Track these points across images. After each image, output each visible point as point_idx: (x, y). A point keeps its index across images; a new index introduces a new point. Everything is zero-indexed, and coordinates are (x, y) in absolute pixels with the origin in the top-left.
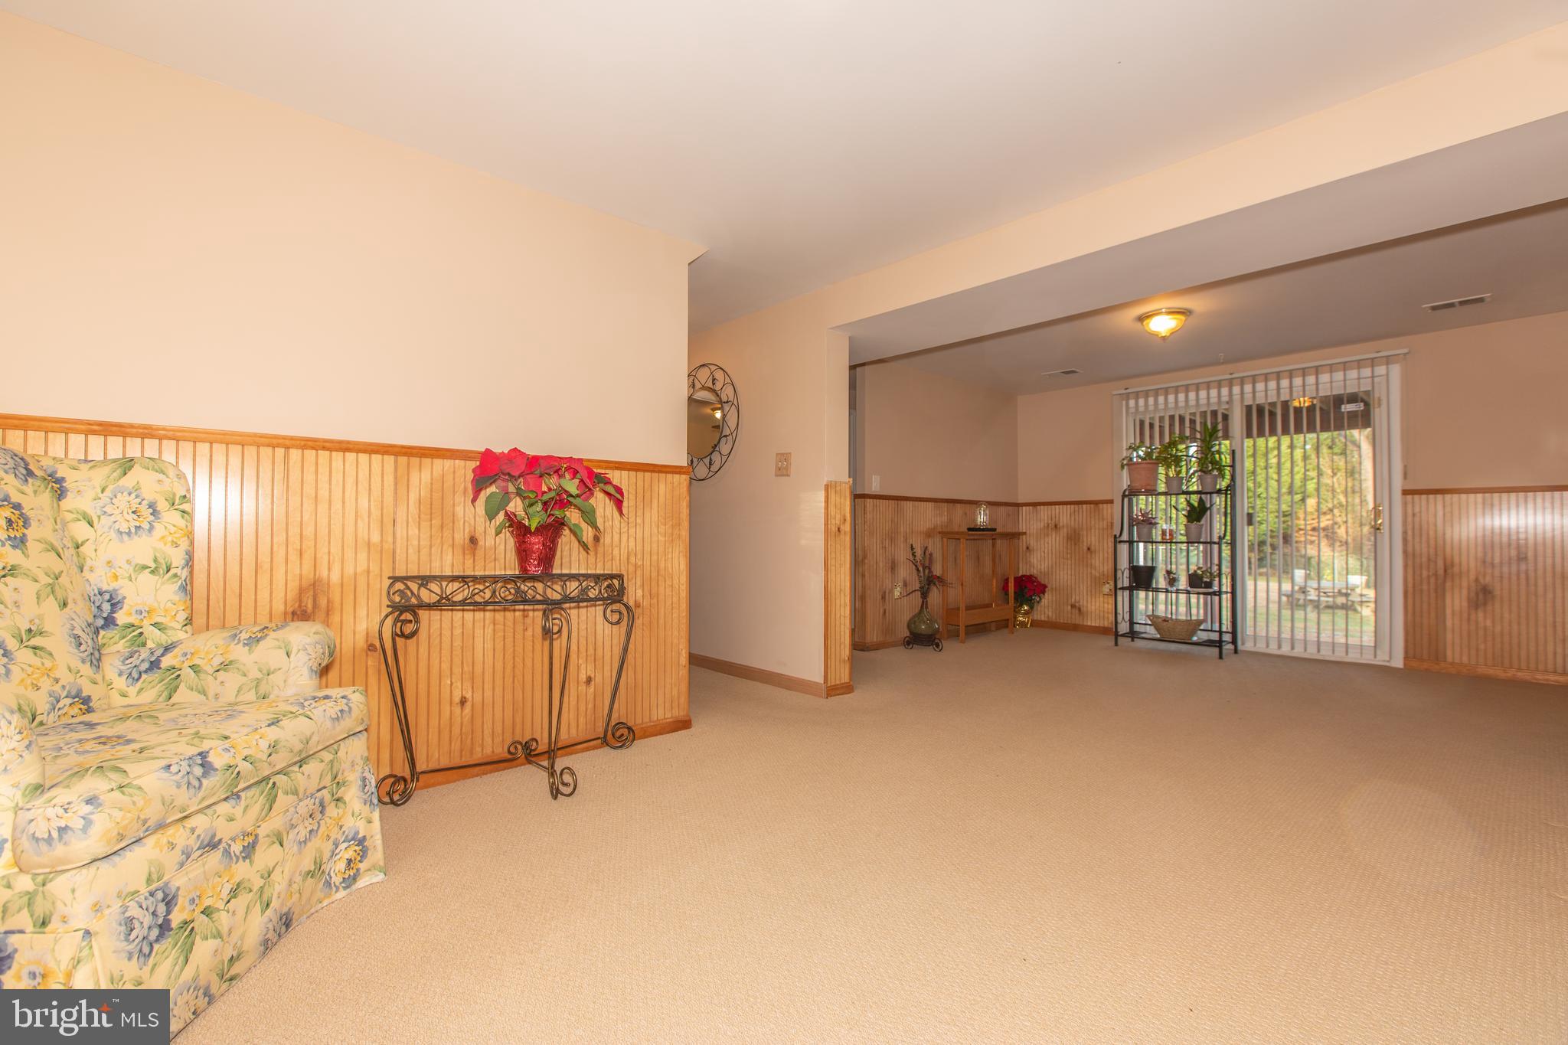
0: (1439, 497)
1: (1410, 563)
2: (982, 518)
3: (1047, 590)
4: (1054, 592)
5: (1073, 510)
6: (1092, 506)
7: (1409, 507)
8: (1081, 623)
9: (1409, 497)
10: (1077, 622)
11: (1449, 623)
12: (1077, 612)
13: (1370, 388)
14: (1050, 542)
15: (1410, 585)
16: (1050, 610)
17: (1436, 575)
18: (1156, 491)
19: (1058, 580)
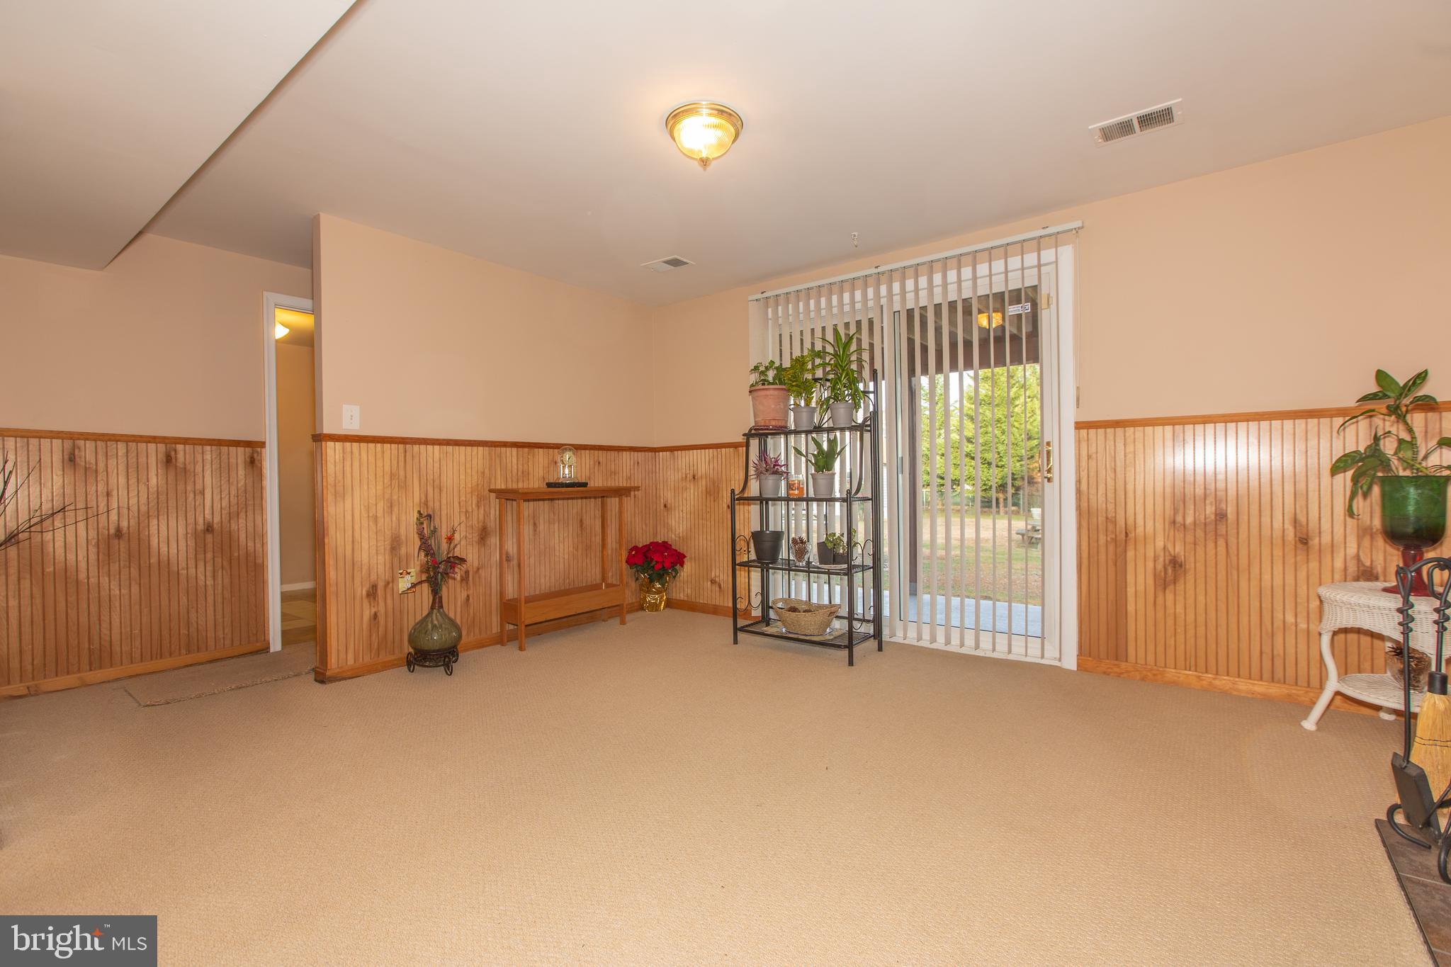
0: (1119, 431)
1: (1085, 524)
2: (567, 471)
3: (685, 560)
4: (697, 562)
5: (711, 455)
6: (732, 449)
7: (1084, 445)
8: (722, 604)
9: (1084, 432)
10: (717, 604)
11: (1131, 608)
12: (717, 589)
13: (1035, 283)
14: (688, 498)
15: (1085, 555)
16: (690, 586)
17: (1115, 540)
18: (786, 427)
19: (697, 547)
